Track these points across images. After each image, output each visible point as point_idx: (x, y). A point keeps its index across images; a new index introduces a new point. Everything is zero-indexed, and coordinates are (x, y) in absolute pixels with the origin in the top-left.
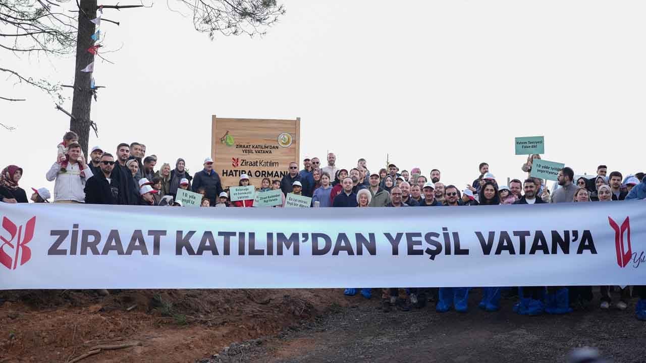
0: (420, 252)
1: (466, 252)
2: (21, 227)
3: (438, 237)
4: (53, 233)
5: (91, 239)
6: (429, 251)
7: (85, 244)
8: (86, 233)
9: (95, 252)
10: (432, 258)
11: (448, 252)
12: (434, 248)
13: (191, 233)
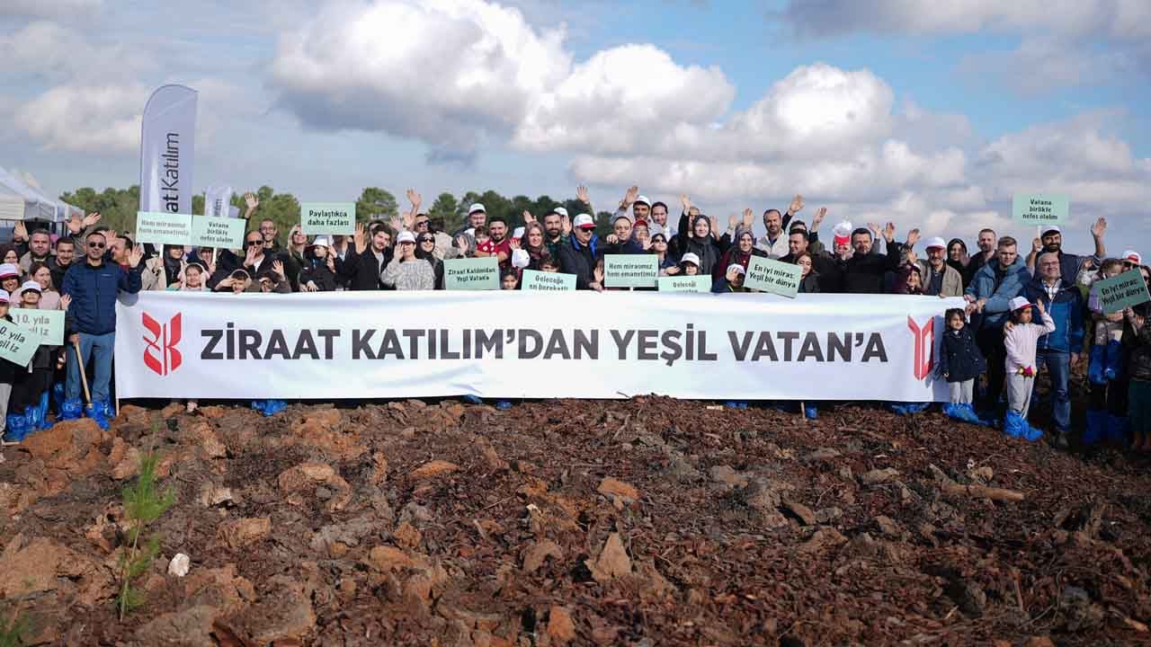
0: (654, 357)
1: (713, 357)
2: (165, 326)
3: (678, 337)
4: (205, 333)
5: (250, 340)
6: (664, 355)
7: (243, 347)
8: (243, 334)
9: (257, 356)
10: (670, 364)
11: (689, 357)
12: (672, 352)
13: (370, 333)
